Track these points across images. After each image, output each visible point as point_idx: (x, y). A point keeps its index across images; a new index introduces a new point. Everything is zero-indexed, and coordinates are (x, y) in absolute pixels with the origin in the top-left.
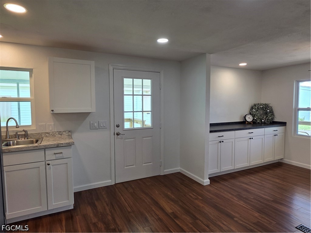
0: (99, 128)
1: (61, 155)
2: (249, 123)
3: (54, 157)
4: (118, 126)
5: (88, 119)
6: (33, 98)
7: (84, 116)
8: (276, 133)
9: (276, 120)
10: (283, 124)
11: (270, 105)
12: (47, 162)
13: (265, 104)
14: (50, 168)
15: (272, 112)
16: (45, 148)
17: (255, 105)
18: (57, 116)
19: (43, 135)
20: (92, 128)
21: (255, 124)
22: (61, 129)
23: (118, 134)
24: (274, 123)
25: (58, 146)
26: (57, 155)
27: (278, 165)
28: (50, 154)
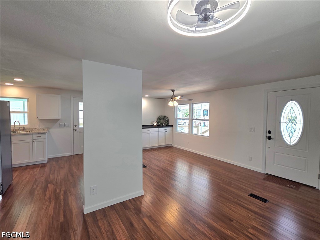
0: (65, 126)
1: (40, 137)
2: (155, 126)
3: (37, 138)
4: (75, 126)
5: (59, 122)
6: (28, 112)
7: (56, 120)
8: (166, 130)
9: (170, 124)
10: (172, 126)
11: (167, 116)
12: (33, 140)
13: (164, 116)
14: (34, 143)
15: (168, 120)
16: (32, 134)
17: (159, 116)
18: (42, 120)
19: (33, 130)
20: (61, 126)
21: (158, 126)
22: (44, 127)
23: (75, 130)
24: (168, 126)
25: (39, 133)
26: (38, 137)
27: (169, 148)
28: (35, 137)
